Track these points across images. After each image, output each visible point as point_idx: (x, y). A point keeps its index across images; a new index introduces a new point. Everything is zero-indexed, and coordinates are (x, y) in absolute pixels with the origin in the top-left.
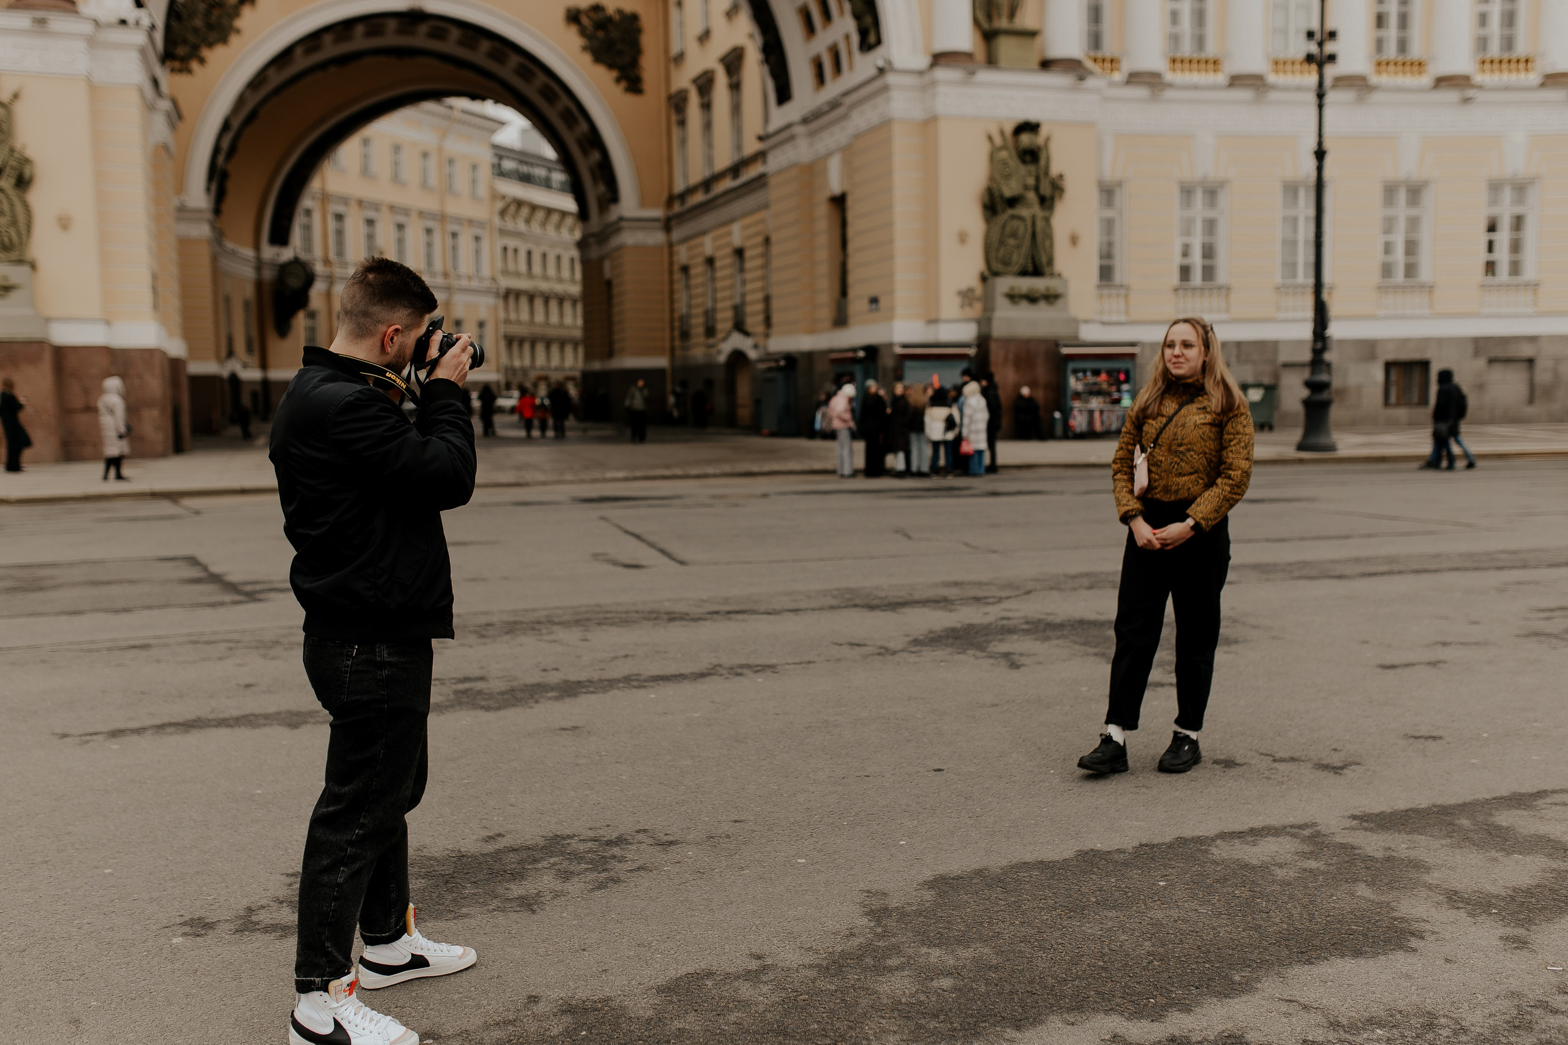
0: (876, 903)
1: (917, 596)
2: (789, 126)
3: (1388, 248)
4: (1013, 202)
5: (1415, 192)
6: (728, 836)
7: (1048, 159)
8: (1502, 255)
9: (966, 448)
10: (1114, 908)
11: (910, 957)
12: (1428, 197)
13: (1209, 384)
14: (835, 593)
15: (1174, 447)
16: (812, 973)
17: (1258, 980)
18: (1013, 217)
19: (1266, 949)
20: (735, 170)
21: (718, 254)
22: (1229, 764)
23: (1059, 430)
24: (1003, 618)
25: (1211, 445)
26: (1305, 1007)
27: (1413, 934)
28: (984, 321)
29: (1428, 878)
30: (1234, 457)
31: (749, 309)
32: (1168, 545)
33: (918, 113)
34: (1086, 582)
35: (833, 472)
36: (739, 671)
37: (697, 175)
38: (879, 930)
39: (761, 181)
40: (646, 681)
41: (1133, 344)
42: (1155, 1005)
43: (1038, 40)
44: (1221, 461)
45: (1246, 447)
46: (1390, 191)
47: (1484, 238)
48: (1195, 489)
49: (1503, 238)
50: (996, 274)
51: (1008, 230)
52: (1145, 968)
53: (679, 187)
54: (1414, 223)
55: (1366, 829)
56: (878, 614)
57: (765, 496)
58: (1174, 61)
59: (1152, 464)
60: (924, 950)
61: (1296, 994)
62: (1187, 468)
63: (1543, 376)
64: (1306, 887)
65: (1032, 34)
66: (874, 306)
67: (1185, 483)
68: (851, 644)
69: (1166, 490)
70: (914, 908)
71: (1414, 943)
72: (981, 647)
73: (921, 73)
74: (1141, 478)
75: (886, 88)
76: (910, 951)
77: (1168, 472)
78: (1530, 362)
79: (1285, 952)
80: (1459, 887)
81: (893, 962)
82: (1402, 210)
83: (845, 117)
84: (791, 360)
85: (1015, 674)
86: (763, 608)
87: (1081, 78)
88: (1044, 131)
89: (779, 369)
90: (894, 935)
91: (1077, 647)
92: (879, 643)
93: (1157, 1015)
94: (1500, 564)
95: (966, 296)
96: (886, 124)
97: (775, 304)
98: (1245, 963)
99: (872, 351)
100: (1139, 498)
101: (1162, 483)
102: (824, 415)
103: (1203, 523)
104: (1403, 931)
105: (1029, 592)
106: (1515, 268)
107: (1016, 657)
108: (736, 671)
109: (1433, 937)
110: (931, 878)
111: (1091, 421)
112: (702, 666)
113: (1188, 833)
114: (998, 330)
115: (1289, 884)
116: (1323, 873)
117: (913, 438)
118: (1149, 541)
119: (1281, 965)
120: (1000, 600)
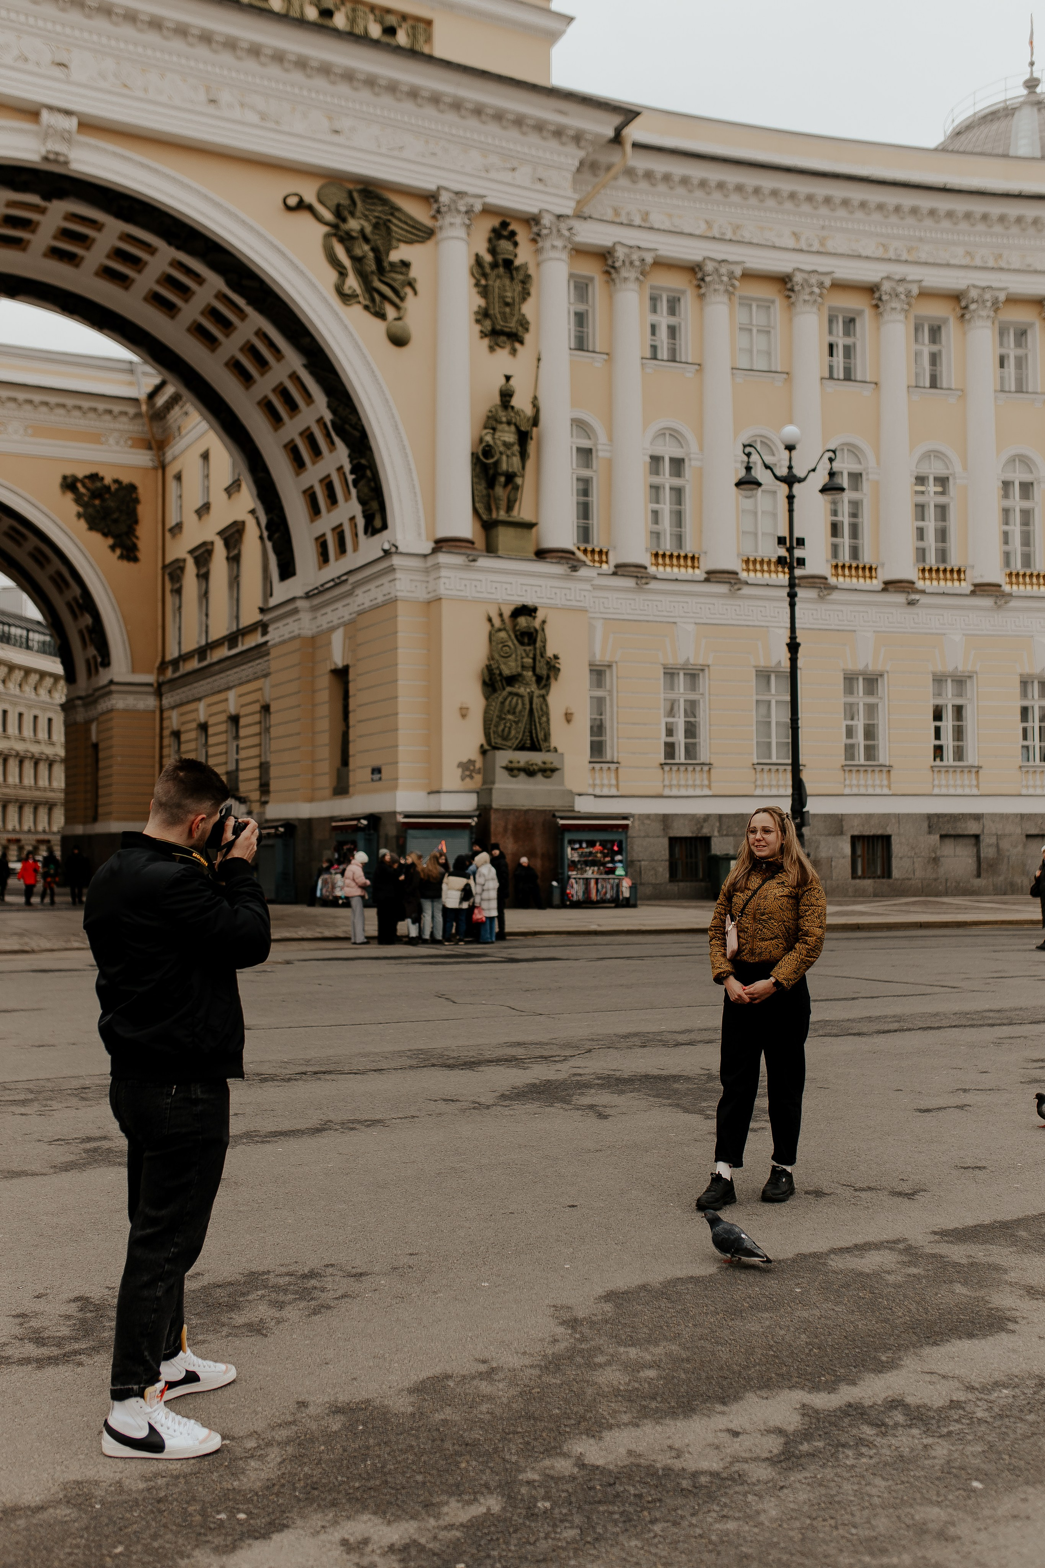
0: (567, 1316)
1: (488, 1055)
2: (293, 599)
3: (850, 732)
4: (512, 680)
5: (872, 682)
6: (410, 1267)
7: (544, 641)
8: (948, 741)
9: (478, 916)
10: (767, 1310)
11: (612, 1356)
12: (883, 687)
13: (787, 863)
14: (409, 1053)
15: (758, 916)
16: (537, 1372)
17: (900, 1359)
18: (510, 693)
19: (899, 1336)
20: (232, 639)
21: (211, 721)
22: (818, 1194)
23: (556, 899)
24: (575, 1075)
25: (789, 915)
26: (944, 1377)
27: (1009, 1320)
28: (484, 793)
29: (1006, 1277)
30: (809, 924)
31: (242, 776)
32: (756, 999)
33: (422, 594)
34: (637, 1041)
35: (347, 939)
36: (351, 1125)
37: (191, 642)
38: (578, 1336)
39: (260, 650)
40: (266, 1136)
41: (625, 818)
42: (826, 1382)
43: (534, 530)
44: (798, 929)
45: (819, 917)
46: (850, 679)
47: (933, 725)
48: (776, 953)
49: (948, 724)
50: (496, 748)
51: (507, 707)
52: (808, 1355)
53: (172, 653)
54: (871, 709)
55: (947, 1242)
56: (456, 1072)
57: (288, 962)
58: (656, 555)
59: (740, 930)
60: (622, 1349)
61: (934, 1368)
62: (769, 934)
63: (988, 852)
64: (914, 1289)
65: (529, 526)
66: (376, 776)
67: (767, 947)
68: (445, 1100)
69: (752, 952)
70: (600, 1317)
71: (1011, 1326)
72: (565, 1101)
73: (425, 556)
74: (732, 943)
75: (392, 569)
76: (611, 1351)
77: (753, 937)
78: (977, 837)
79: (915, 1338)
80: (1033, 1283)
81: (600, 1359)
82: (860, 698)
83: (350, 594)
84: (290, 826)
85: (605, 1123)
86: (346, 1069)
87: (574, 569)
88: (540, 615)
89: (277, 836)
90: (592, 1339)
91: (651, 1099)
92: (472, 1098)
93: (831, 1388)
94: (990, 1022)
95: (467, 768)
96: (391, 602)
97: (274, 772)
98: (886, 1348)
99: (374, 819)
100: (730, 960)
101: (748, 946)
102: (325, 882)
103: (784, 982)
104: (1000, 1318)
105: (590, 1051)
106: (959, 754)
107: (601, 1109)
108: (350, 1126)
109: (1024, 1322)
110: (604, 1294)
111: (587, 891)
112: (314, 1121)
113: (806, 1250)
114: (498, 801)
115: (900, 1287)
116: (925, 1277)
117: (427, 906)
118: (739, 996)
119: (914, 1346)
120: (566, 1059)
